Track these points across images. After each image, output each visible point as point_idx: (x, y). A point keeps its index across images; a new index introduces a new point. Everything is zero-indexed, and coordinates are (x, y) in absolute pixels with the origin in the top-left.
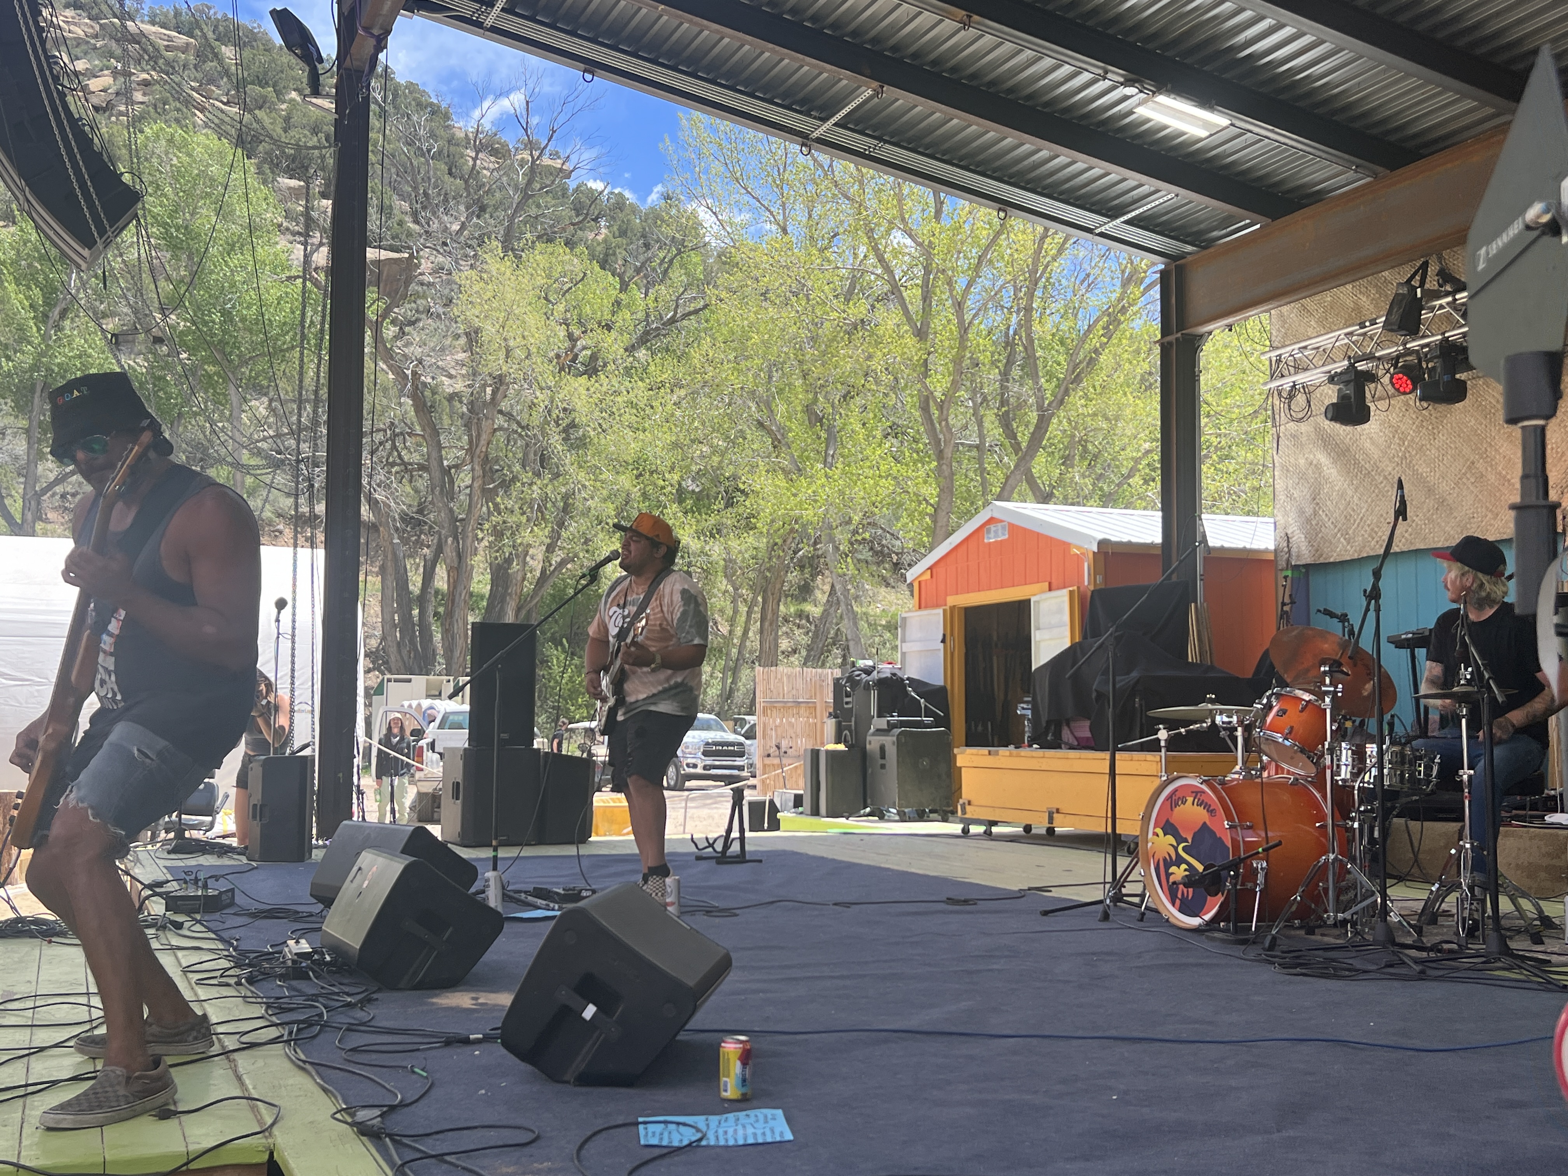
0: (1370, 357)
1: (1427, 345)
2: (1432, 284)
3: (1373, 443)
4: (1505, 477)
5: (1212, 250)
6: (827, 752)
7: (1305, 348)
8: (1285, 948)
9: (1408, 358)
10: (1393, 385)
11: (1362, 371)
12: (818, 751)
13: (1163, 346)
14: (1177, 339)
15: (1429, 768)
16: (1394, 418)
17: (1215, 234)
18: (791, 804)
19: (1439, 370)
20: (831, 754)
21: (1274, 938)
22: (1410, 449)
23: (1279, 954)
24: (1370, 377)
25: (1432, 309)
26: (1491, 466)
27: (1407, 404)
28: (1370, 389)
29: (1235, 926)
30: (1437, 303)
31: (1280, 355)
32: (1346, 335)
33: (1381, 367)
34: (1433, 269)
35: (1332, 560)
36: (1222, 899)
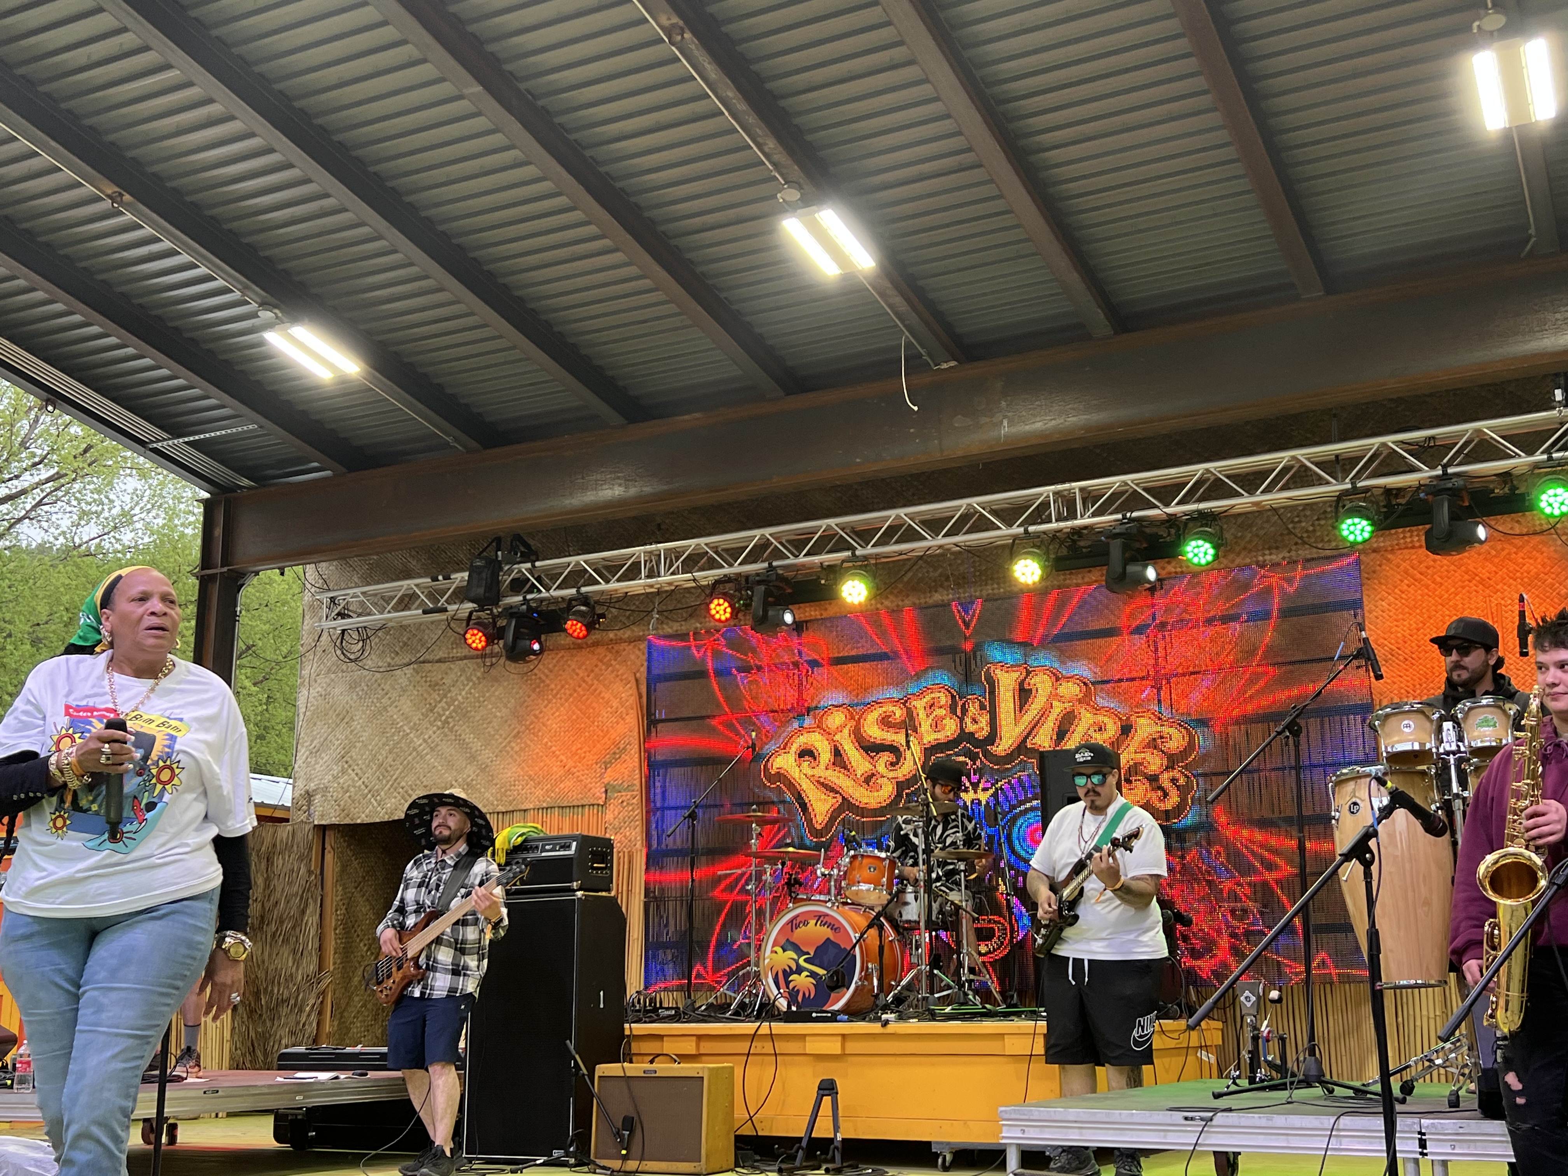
0: (440, 610)
5: (272, 489)
13: (201, 579)
14: (218, 573)
25: (510, 572)
30: (515, 567)
31: (334, 598)
32: (416, 585)
35: (359, 821)
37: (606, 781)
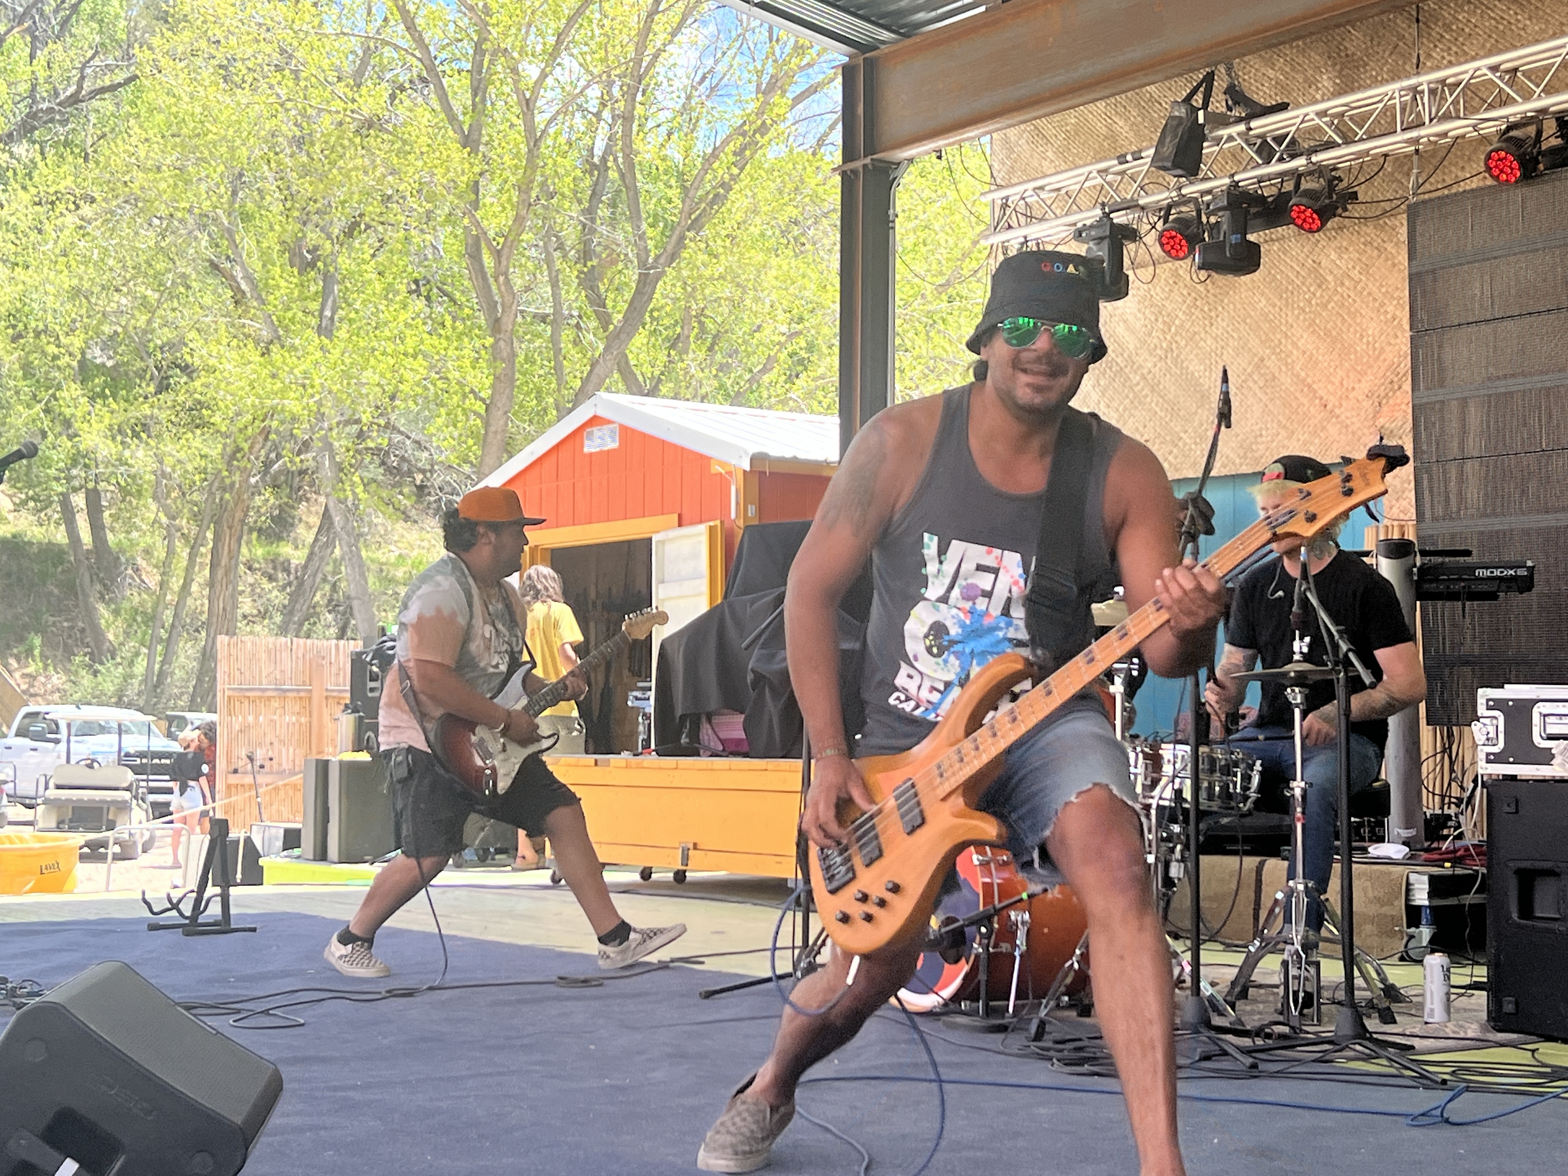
0: (1130, 206)
1: (1209, 192)
2: (1218, 104)
3: (1128, 328)
4: (1304, 380)
5: (917, 39)
6: (341, 763)
7: (1042, 188)
8: (1058, 1036)
9: (1184, 209)
10: (1162, 245)
11: (1120, 226)
12: (327, 762)
13: (844, 175)
14: (865, 166)
15: (1247, 778)
16: (1158, 292)
17: (922, 16)
18: (279, 844)
19: (1225, 227)
20: (348, 768)
21: (1042, 1024)
22: (1178, 338)
23: (1050, 1044)
24: (1130, 234)
25: (1218, 141)
26: (1286, 364)
27: (1175, 274)
28: (1130, 248)
29: (986, 1006)
30: (1224, 132)
31: (1007, 198)
32: (1099, 172)
33: (1145, 220)
34: (1220, 84)
36: (966, 968)
37: (1381, 421)
